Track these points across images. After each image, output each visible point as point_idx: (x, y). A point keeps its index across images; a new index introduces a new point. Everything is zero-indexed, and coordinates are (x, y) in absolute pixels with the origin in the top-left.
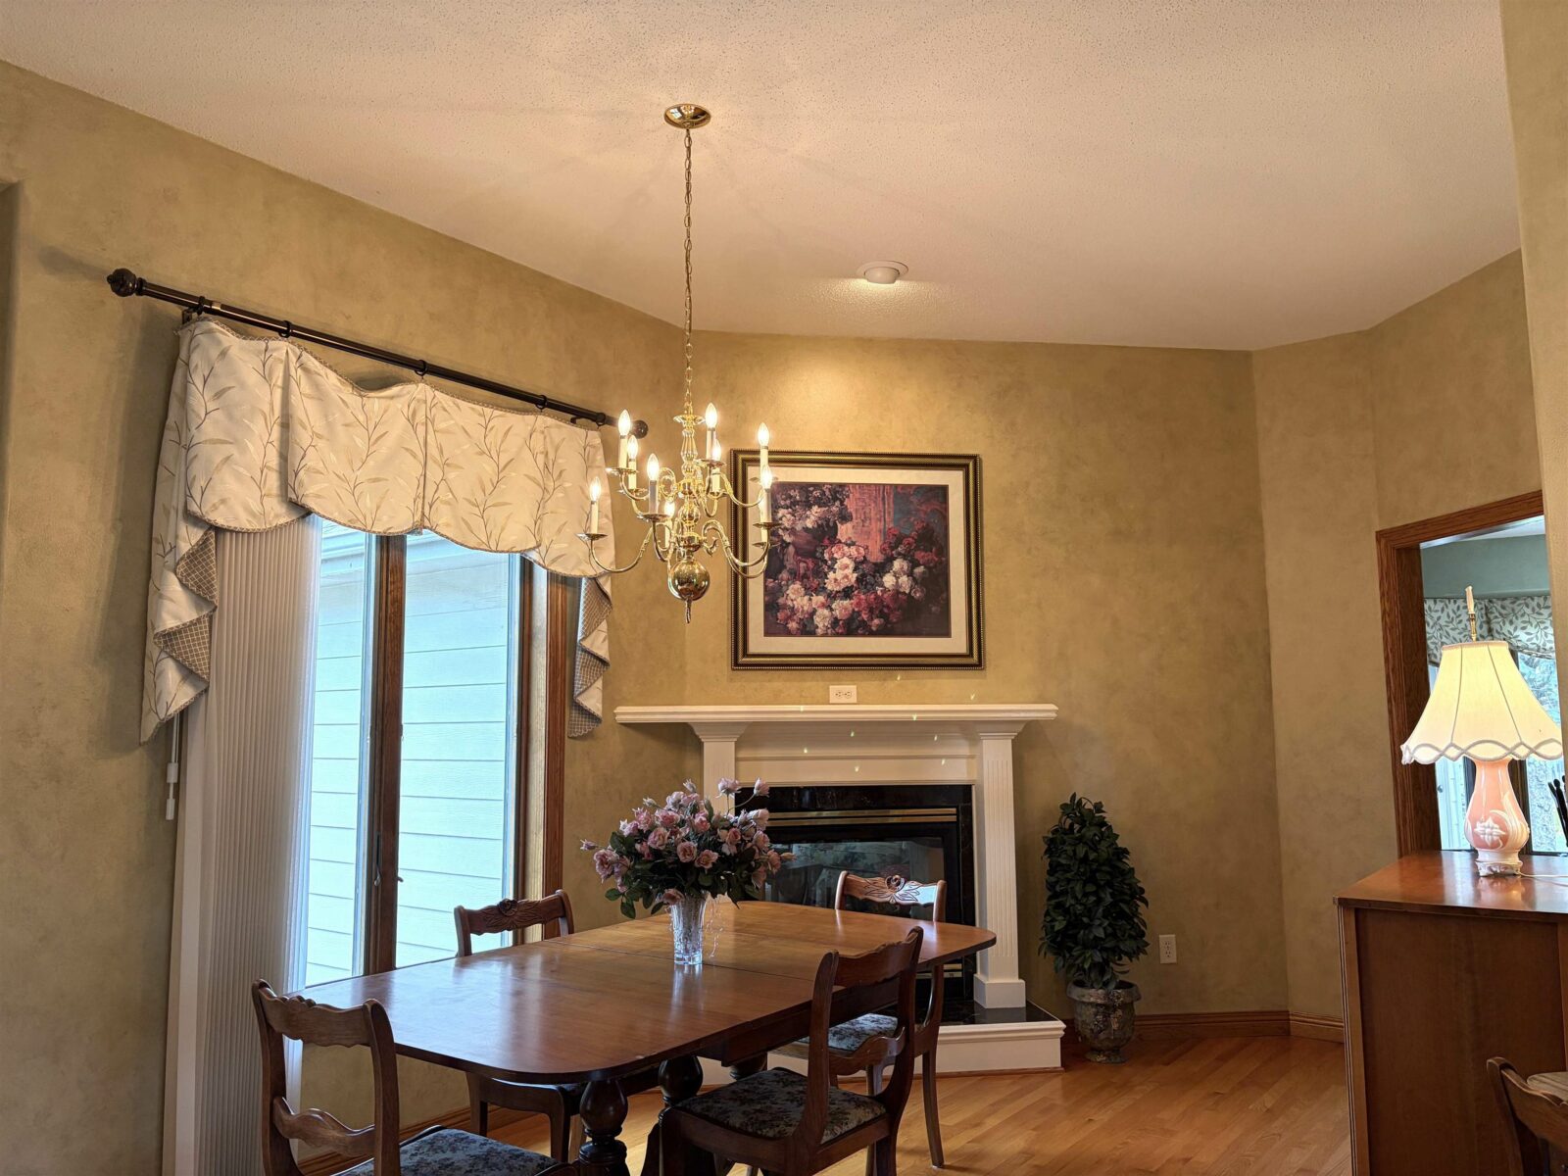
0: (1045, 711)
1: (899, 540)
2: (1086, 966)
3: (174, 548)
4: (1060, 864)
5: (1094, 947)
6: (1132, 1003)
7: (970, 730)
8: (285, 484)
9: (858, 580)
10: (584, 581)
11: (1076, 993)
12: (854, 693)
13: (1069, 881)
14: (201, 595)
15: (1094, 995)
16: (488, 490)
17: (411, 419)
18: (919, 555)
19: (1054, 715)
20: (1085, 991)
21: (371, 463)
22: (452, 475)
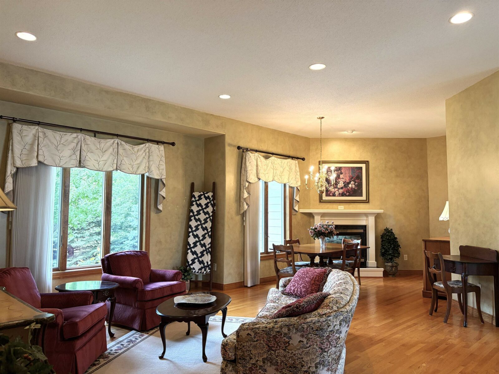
0: (381, 211)
1: (352, 178)
2: (388, 259)
3: (245, 186)
4: (384, 240)
5: (389, 255)
6: (397, 266)
7: (366, 215)
8: (257, 176)
9: (344, 186)
10: (295, 187)
11: (386, 264)
12: (343, 208)
13: (385, 243)
14: (249, 193)
15: (390, 264)
16: (282, 173)
17: (272, 163)
18: (356, 181)
19: (383, 212)
20: (388, 263)
21: (267, 170)
22: (277, 171)
